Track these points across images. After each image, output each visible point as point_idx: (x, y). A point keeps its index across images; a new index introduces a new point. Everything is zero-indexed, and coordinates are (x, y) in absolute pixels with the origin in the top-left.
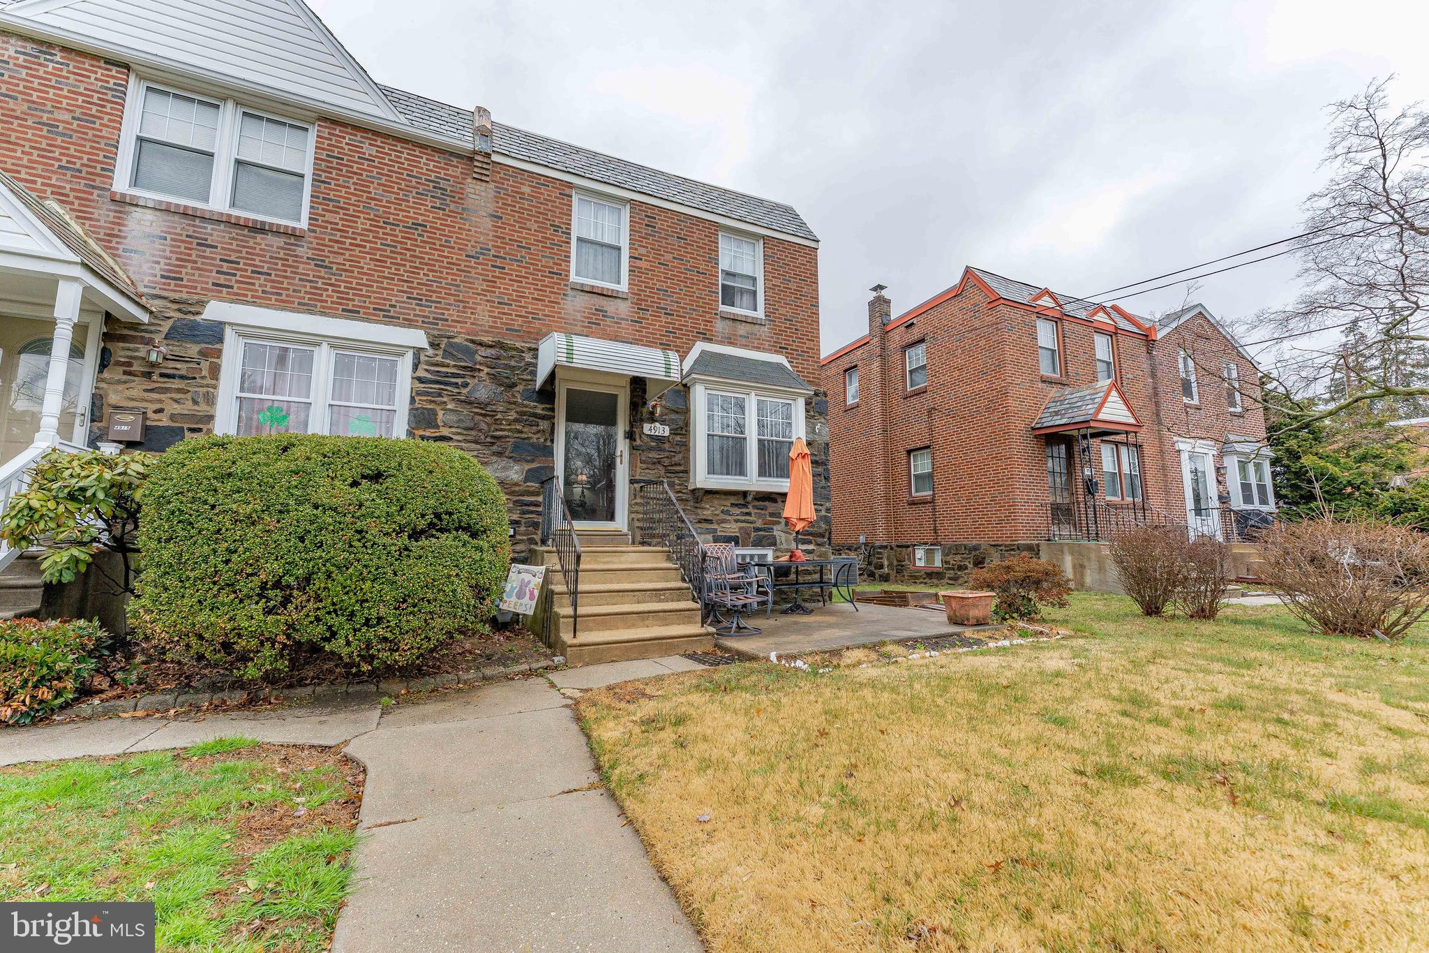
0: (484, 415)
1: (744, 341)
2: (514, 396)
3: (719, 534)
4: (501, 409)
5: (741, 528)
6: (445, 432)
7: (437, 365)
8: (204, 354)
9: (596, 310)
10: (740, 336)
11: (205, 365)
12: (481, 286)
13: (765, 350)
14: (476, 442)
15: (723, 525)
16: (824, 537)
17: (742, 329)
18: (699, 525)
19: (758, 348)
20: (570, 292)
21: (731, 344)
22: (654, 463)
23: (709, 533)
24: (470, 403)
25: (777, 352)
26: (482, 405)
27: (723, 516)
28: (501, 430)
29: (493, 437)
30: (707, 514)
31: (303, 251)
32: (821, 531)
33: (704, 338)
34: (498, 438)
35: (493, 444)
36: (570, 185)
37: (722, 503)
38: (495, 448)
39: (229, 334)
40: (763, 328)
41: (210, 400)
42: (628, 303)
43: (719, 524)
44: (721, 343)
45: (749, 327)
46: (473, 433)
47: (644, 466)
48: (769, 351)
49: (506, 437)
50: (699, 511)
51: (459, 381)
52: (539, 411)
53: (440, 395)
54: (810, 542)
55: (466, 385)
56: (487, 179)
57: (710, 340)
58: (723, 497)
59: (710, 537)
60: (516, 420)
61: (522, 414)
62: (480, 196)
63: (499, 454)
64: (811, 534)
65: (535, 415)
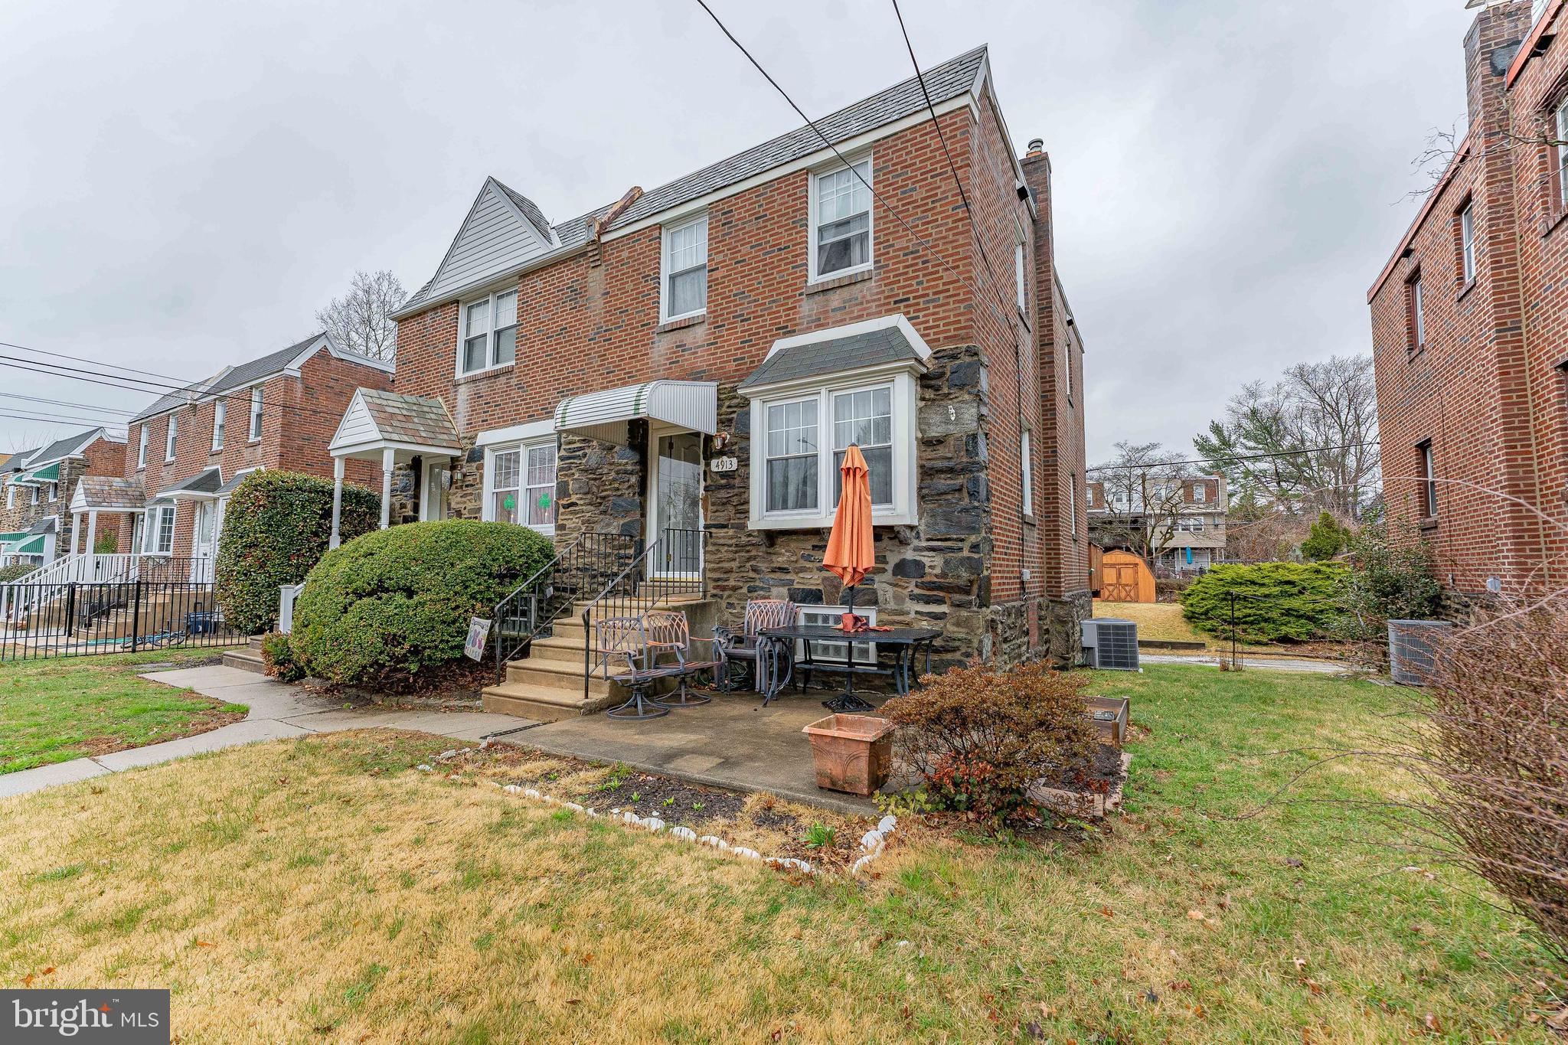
0: (595, 479)
1: (838, 316)
2: (613, 457)
3: (796, 586)
4: (606, 471)
5: (825, 579)
6: (574, 498)
7: (570, 443)
8: (477, 469)
9: (677, 347)
10: (833, 310)
11: (478, 477)
12: (596, 362)
13: (870, 316)
14: (590, 504)
15: (801, 575)
16: (968, 593)
17: (836, 300)
18: (773, 576)
19: (859, 318)
20: (657, 338)
21: (820, 325)
22: (724, 504)
23: (784, 585)
24: (586, 471)
25: (889, 312)
26: (593, 471)
27: (803, 563)
28: (606, 490)
29: (601, 498)
30: (780, 560)
31: (514, 381)
32: (961, 582)
33: (784, 333)
34: (604, 498)
35: (601, 504)
36: (660, 226)
37: (801, 545)
38: (602, 508)
39: (487, 453)
40: (867, 284)
41: (479, 497)
42: (706, 326)
43: (797, 573)
44: (807, 330)
45: (845, 293)
46: (589, 496)
47: (714, 508)
48: (879, 314)
49: (609, 496)
50: (774, 558)
51: (580, 453)
52: (629, 468)
53: (570, 469)
54: (940, 601)
55: (585, 455)
56: (599, 263)
57: (791, 333)
58: (802, 537)
59: (784, 591)
60: (614, 480)
61: (618, 473)
62: (596, 280)
63: (604, 512)
64: (940, 588)
65: (626, 472)
